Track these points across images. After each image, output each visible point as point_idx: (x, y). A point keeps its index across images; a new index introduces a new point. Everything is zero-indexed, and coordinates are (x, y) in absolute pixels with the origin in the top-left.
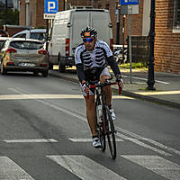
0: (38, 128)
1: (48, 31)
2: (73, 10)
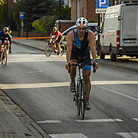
0: (103, 109)
1: (99, 25)
2: (123, 4)
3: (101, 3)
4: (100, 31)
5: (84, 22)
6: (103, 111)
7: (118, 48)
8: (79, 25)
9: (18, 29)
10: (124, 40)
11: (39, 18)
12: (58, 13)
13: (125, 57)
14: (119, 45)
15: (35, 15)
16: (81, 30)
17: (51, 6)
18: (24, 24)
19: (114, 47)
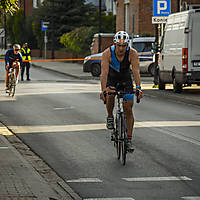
2: (192, 10)
3: (159, 9)
4: (158, 49)
5: (125, 37)
6: (162, 165)
7: (184, 74)
8: (118, 41)
9: (39, 46)
10: (193, 62)
11: (69, 31)
12: (98, 22)
13: (194, 87)
14: (185, 70)
15: (64, 26)
16: (121, 48)
17: (87, 14)
18: (48, 39)
19: (179, 73)
